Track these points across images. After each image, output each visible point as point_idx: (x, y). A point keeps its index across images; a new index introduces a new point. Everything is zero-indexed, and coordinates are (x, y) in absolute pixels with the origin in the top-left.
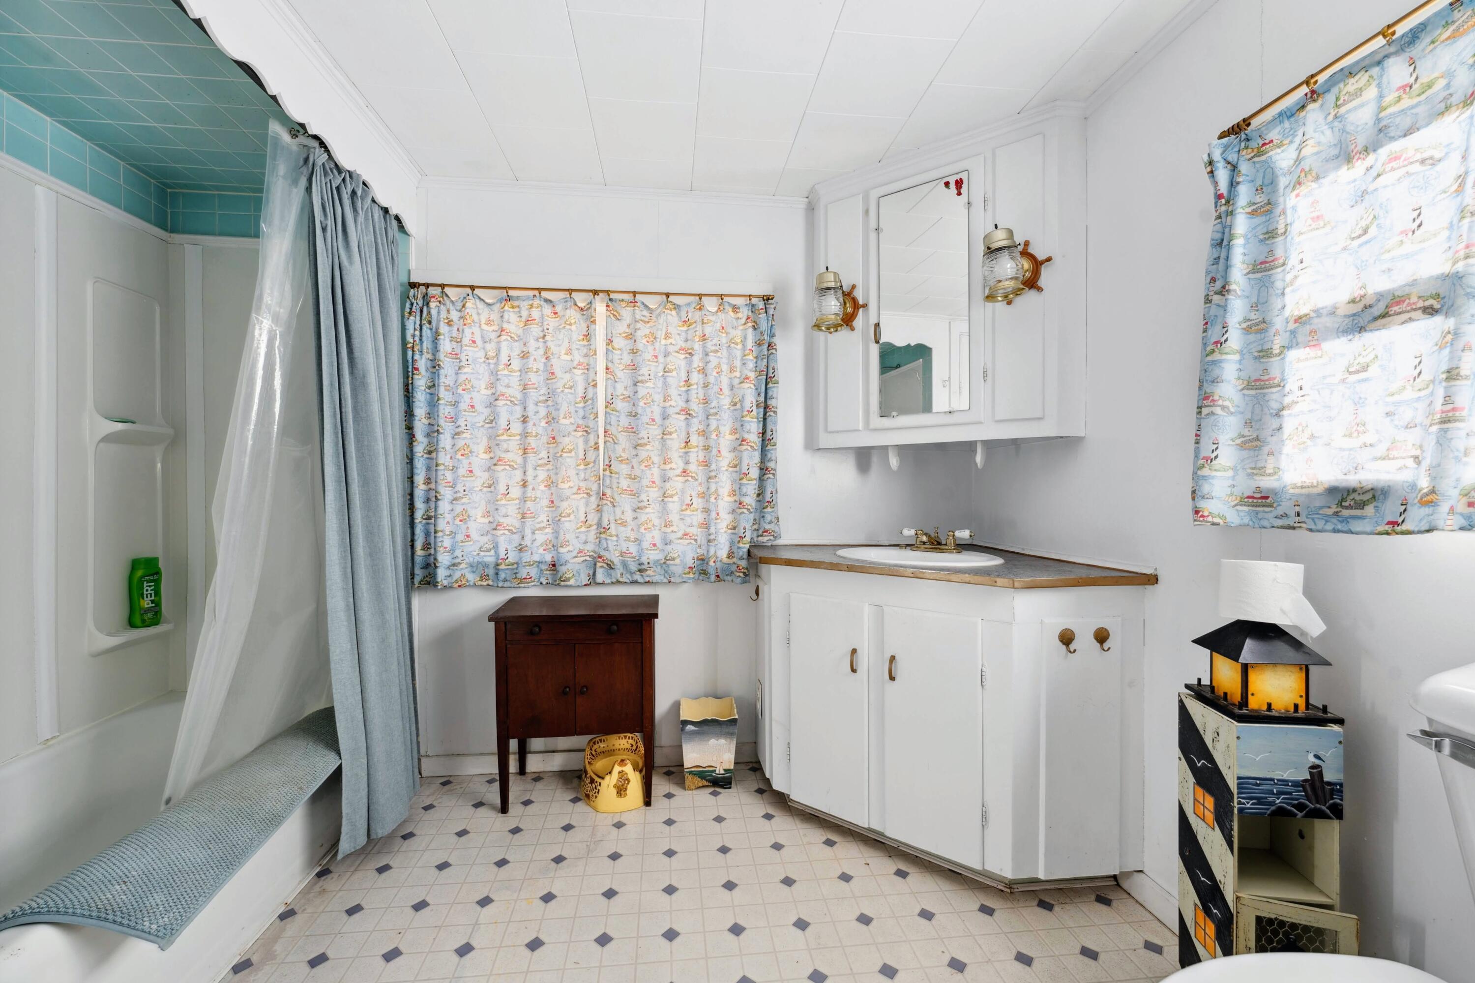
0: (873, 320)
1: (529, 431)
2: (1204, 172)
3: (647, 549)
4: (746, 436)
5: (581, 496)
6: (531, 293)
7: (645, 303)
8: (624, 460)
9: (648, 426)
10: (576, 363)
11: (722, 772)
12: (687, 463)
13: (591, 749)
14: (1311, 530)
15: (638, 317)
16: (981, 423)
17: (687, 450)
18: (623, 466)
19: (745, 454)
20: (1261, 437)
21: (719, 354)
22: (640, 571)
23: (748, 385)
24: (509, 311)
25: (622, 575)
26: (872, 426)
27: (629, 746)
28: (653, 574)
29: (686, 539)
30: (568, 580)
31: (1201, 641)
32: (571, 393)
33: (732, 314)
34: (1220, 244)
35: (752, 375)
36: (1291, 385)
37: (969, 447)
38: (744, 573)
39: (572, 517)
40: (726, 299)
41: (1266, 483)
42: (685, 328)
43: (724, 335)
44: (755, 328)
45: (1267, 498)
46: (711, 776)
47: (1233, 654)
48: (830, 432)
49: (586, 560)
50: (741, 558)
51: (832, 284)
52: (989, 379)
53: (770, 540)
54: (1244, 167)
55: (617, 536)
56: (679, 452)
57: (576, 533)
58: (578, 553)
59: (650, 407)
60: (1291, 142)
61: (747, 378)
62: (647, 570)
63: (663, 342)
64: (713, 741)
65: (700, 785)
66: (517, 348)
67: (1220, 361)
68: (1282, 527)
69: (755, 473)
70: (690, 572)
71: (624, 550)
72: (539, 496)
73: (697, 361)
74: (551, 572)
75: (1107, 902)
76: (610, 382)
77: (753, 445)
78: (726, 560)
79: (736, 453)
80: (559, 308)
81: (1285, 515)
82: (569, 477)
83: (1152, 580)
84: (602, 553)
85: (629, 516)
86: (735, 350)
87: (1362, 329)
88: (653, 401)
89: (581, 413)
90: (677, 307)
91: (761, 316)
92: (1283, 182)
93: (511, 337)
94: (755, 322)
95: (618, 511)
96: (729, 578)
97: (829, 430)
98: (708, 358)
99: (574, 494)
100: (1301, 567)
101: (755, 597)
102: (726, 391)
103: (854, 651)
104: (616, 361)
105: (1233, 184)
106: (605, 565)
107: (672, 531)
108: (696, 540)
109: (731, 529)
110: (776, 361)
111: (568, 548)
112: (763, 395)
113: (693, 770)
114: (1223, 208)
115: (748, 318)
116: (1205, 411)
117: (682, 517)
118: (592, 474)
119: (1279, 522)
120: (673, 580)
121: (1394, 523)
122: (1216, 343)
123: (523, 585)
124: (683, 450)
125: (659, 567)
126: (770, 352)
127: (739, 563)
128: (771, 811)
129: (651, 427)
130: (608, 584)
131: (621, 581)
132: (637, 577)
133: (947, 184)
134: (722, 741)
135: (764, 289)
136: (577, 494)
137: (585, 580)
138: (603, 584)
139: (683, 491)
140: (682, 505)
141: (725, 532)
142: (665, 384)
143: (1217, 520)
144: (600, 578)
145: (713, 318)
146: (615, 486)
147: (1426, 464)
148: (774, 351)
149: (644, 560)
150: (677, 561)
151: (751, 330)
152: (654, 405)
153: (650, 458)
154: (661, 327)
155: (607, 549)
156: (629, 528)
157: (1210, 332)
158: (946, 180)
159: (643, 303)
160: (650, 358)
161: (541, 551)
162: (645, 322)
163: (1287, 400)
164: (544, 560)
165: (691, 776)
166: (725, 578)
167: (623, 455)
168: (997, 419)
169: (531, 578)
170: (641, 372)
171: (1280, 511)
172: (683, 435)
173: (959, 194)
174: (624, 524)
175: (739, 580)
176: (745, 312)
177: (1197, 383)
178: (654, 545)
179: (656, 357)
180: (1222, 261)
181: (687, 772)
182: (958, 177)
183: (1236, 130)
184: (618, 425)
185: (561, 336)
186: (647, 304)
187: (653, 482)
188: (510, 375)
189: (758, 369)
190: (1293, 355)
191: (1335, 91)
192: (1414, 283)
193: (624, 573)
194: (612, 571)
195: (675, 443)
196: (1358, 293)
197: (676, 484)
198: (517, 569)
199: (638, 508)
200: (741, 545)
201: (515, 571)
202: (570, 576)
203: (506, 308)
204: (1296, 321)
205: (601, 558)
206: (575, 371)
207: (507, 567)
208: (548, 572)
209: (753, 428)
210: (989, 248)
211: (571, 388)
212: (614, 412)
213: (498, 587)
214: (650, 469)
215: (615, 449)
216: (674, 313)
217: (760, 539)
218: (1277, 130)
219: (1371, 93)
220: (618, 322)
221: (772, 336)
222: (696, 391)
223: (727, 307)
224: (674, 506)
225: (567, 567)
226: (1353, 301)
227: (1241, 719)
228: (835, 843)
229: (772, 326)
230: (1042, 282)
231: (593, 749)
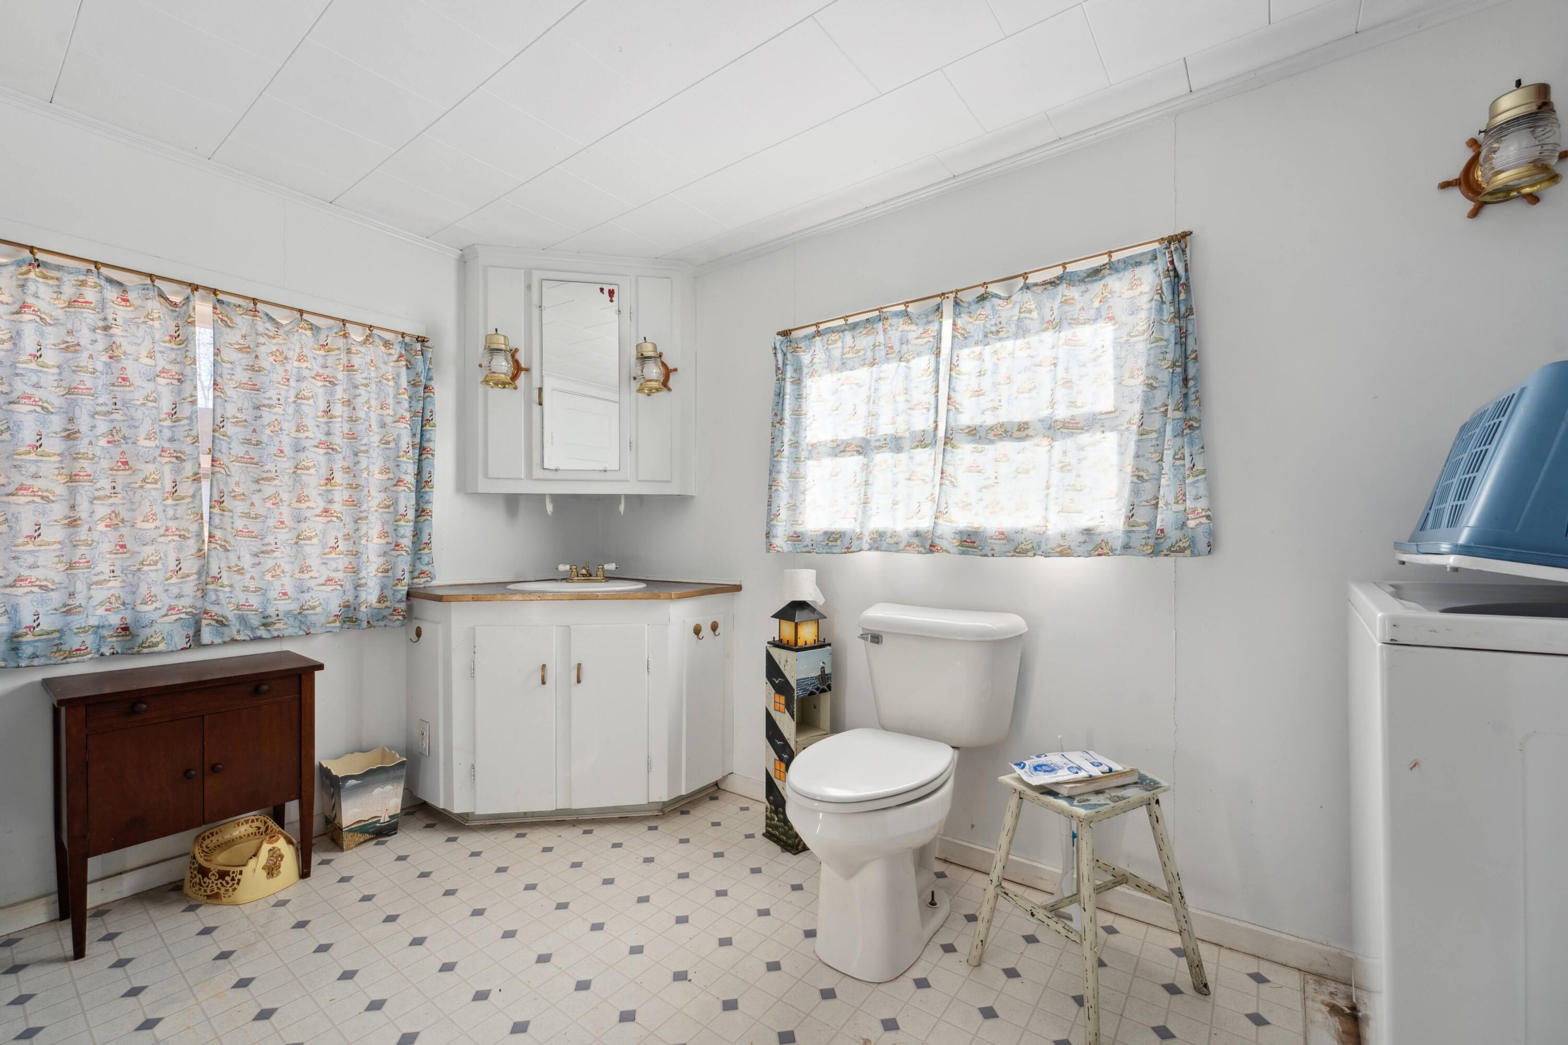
0: (536, 385)
1: (82, 451)
2: (772, 352)
3: (275, 599)
4: (403, 477)
5: (170, 538)
6: (84, 266)
7: (271, 314)
8: (239, 495)
9: (277, 458)
10: (159, 369)
11: (387, 819)
12: (331, 502)
13: (201, 847)
14: (817, 553)
15: (261, 329)
16: (628, 481)
17: (329, 487)
18: (237, 503)
19: (402, 495)
20: (797, 504)
21: (369, 389)
22: (264, 625)
23: (404, 425)
24: (37, 281)
25: (238, 632)
26: (535, 476)
27: (254, 830)
28: (285, 627)
29: (329, 585)
30: (156, 644)
31: (775, 616)
32: (155, 408)
33: (382, 348)
34: (779, 395)
35: (408, 415)
36: (809, 478)
37: (615, 498)
38: (403, 616)
39: (160, 565)
40: (375, 331)
41: (799, 529)
42: (322, 352)
43: (373, 369)
44: (408, 368)
45: (799, 537)
46: (376, 827)
47: (791, 619)
48: (490, 478)
49: (181, 619)
50: (400, 601)
51: (503, 347)
52: (633, 448)
53: (427, 581)
54: (789, 356)
55: (231, 586)
56: (319, 490)
57: (165, 585)
58: (168, 610)
59: (277, 435)
60: (809, 352)
61: (403, 418)
62: (275, 623)
63: (296, 364)
64: (378, 791)
65: (362, 840)
66: (52, 336)
67: (781, 461)
68: (806, 552)
69: (411, 515)
70: (335, 621)
71: (243, 602)
72: (96, 539)
73: (340, 393)
74: (119, 639)
75: (716, 798)
76: (219, 400)
77: (410, 486)
78: (375, 605)
79: (389, 493)
80: (131, 296)
81: (807, 546)
82: (155, 514)
83: (738, 588)
84: (209, 607)
85: (247, 561)
86: (387, 387)
87: (836, 456)
88: (281, 429)
89: (167, 434)
90: (314, 329)
91: (418, 357)
92: (805, 370)
93: (41, 318)
94: (409, 362)
95: (232, 556)
96: (382, 623)
97: (490, 475)
98: (357, 392)
99: (161, 536)
100: (814, 571)
101: (415, 638)
102: (375, 428)
103: (544, 666)
104: (226, 376)
105: (785, 364)
106: (213, 623)
107: (312, 577)
108: (341, 586)
109: (382, 572)
110: (434, 405)
111: (155, 605)
112: (418, 436)
113: (353, 827)
114: (780, 376)
115: (401, 356)
116: (774, 488)
117: (325, 561)
118: (189, 512)
119: (805, 550)
120: (312, 631)
121: (848, 548)
122: (779, 451)
123: (74, 659)
124: (324, 488)
125: (292, 619)
126: (427, 394)
127: (397, 606)
128: (452, 835)
129: (279, 459)
130: (219, 644)
131: (239, 639)
132: (262, 632)
133: (602, 290)
134: (388, 788)
135: (420, 332)
136: (164, 535)
137: (181, 642)
138: (212, 645)
139: (324, 533)
140: (323, 548)
141: (375, 575)
142: (298, 411)
143: (779, 549)
144: (206, 637)
145: (363, 349)
146: (228, 526)
147: (859, 521)
148: (431, 394)
149: (271, 611)
150: (319, 610)
151: (404, 369)
152: (282, 434)
153: (279, 494)
154: (293, 347)
155: (217, 603)
156: (248, 576)
157: (775, 444)
158: (602, 286)
159: (267, 315)
160: (280, 380)
161: (101, 611)
162: (270, 337)
163: (807, 486)
164: (106, 623)
165: (349, 835)
166: (375, 623)
167: (236, 489)
168: (640, 479)
169: (87, 648)
170: (267, 395)
171: (805, 544)
172: (324, 472)
173: (612, 301)
174: (240, 571)
175: (398, 623)
176: (397, 350)
177: (768, 472)
178: (285, 594)
179: (288, 380)
180: (780, 405)
181: (346, 831)
182: (611, 287)
183: (785, 334)
184: (230, 454)
185: (140, 333)
186: (273, 316)
187: (282, 522)
188: (41, 371)
189: (413, 409)
190: (810, 463)
191: (827, 336)
192: (854, 439)
193: (242, 629)
194: (224, 629)
195: (313, 481)
196: (834, 438)
197: (316, 525)
198: (60, 638)
199: (263, 552)
200: (399, 587)
201: (57, 642)
202: (159, 639)
203: (32, 275)
204: (812, 446)
205: (207, 613)
206: (158, 379)
207: (37, 638)
208: (114, 639)
209: (409, 469)
210: (642, 355)
211: (155, 401)
212: (225, 438)
213: (18, 667)
214: (278, 507)
215: (227, 482)
216: (309, 333)
217: (416, 581)
218: (804, 343)
219: (839, 344)
220: (229, 330)
221: (430, 379)
222: (341, 425)
223: (377, 340)
224: (312, 550)
225: (153, 629)
226: (832, 441)
227: (798, 650)
228: (526, 834)
229: (429, 369)
230: (671, 384)
231: (204, 846)
